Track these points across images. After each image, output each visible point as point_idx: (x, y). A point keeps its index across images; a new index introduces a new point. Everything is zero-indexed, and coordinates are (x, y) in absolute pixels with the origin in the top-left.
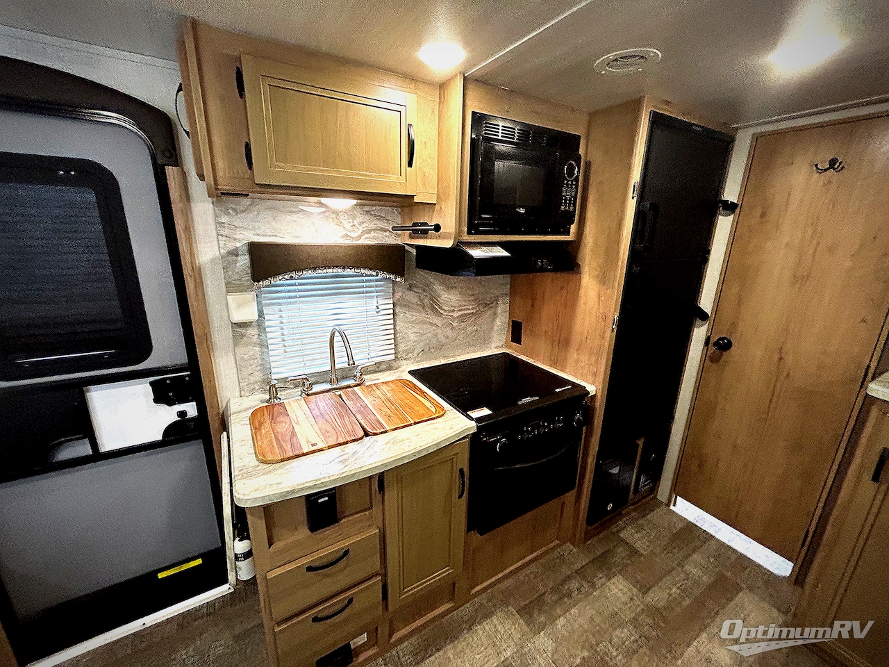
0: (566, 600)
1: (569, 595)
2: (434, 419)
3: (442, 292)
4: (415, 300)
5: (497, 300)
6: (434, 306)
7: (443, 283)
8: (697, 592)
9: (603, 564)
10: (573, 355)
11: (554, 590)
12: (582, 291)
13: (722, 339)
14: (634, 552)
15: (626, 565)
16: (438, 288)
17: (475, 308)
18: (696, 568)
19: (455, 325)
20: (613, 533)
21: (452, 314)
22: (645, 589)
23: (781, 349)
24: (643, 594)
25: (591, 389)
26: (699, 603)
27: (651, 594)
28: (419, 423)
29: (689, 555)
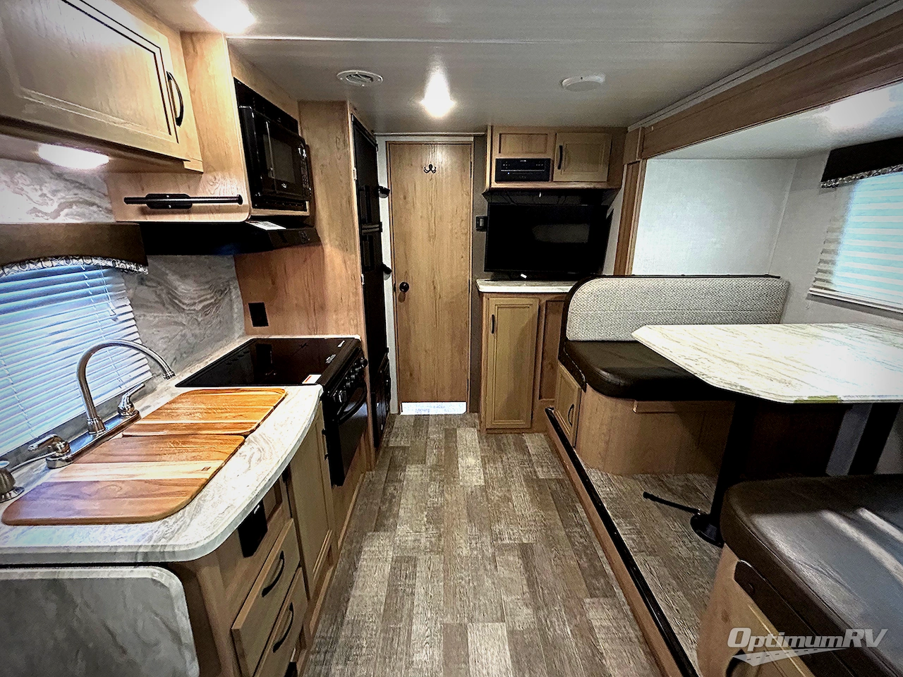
0: (394, 500)
1: (394, 497)
2: (284, 398)
3: (177, 283)
4: (153, 297)
5: (229, 285)
6: (172, 301)
7: (175, 272)
8: (443, 444)
9: (395, 467)
10: (332, 318)
11: (383, 502)
12: (327, 260)
13: (403, 283)
14: (404, 448)
15: (406, 458)
16: (173, 278)
17: (213, 297)
18: (435, 434)
19: (199, 320)
20: (385, 448)
21: (193, 308)
22: (423, 461)
23: (433, 282)
24: (425, 463)
25: (357, 337)
26: (447, 448)
27: (428, 461)
28: (276, 406)
29: (427, 431)
